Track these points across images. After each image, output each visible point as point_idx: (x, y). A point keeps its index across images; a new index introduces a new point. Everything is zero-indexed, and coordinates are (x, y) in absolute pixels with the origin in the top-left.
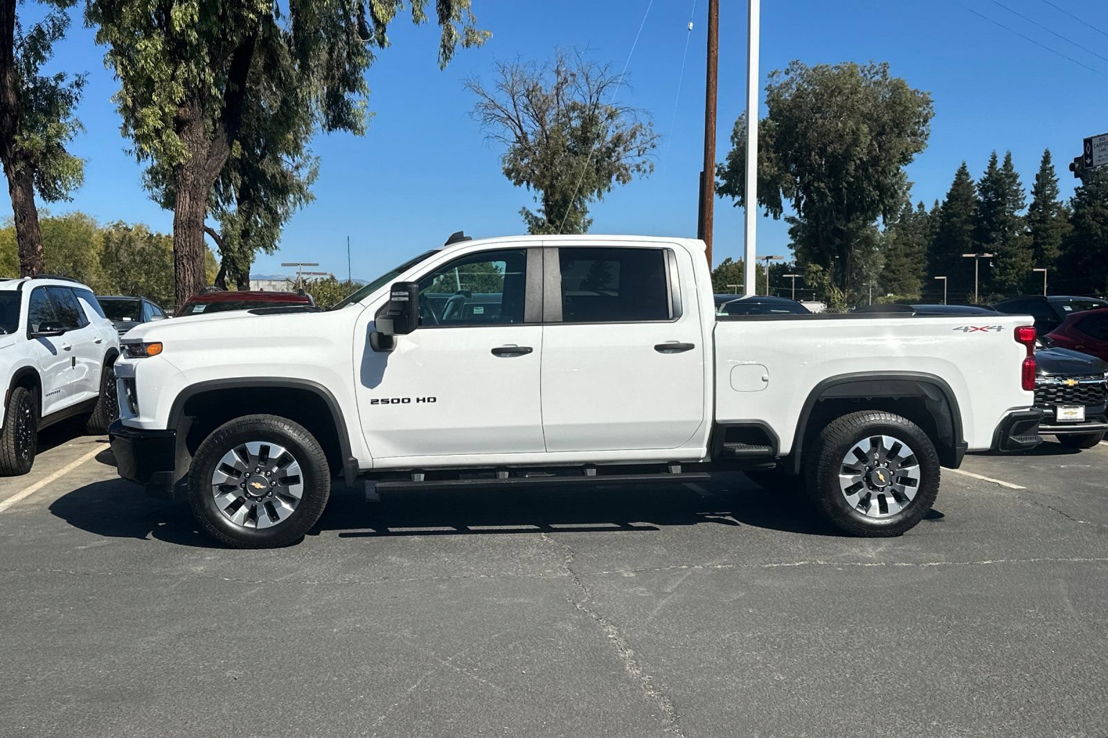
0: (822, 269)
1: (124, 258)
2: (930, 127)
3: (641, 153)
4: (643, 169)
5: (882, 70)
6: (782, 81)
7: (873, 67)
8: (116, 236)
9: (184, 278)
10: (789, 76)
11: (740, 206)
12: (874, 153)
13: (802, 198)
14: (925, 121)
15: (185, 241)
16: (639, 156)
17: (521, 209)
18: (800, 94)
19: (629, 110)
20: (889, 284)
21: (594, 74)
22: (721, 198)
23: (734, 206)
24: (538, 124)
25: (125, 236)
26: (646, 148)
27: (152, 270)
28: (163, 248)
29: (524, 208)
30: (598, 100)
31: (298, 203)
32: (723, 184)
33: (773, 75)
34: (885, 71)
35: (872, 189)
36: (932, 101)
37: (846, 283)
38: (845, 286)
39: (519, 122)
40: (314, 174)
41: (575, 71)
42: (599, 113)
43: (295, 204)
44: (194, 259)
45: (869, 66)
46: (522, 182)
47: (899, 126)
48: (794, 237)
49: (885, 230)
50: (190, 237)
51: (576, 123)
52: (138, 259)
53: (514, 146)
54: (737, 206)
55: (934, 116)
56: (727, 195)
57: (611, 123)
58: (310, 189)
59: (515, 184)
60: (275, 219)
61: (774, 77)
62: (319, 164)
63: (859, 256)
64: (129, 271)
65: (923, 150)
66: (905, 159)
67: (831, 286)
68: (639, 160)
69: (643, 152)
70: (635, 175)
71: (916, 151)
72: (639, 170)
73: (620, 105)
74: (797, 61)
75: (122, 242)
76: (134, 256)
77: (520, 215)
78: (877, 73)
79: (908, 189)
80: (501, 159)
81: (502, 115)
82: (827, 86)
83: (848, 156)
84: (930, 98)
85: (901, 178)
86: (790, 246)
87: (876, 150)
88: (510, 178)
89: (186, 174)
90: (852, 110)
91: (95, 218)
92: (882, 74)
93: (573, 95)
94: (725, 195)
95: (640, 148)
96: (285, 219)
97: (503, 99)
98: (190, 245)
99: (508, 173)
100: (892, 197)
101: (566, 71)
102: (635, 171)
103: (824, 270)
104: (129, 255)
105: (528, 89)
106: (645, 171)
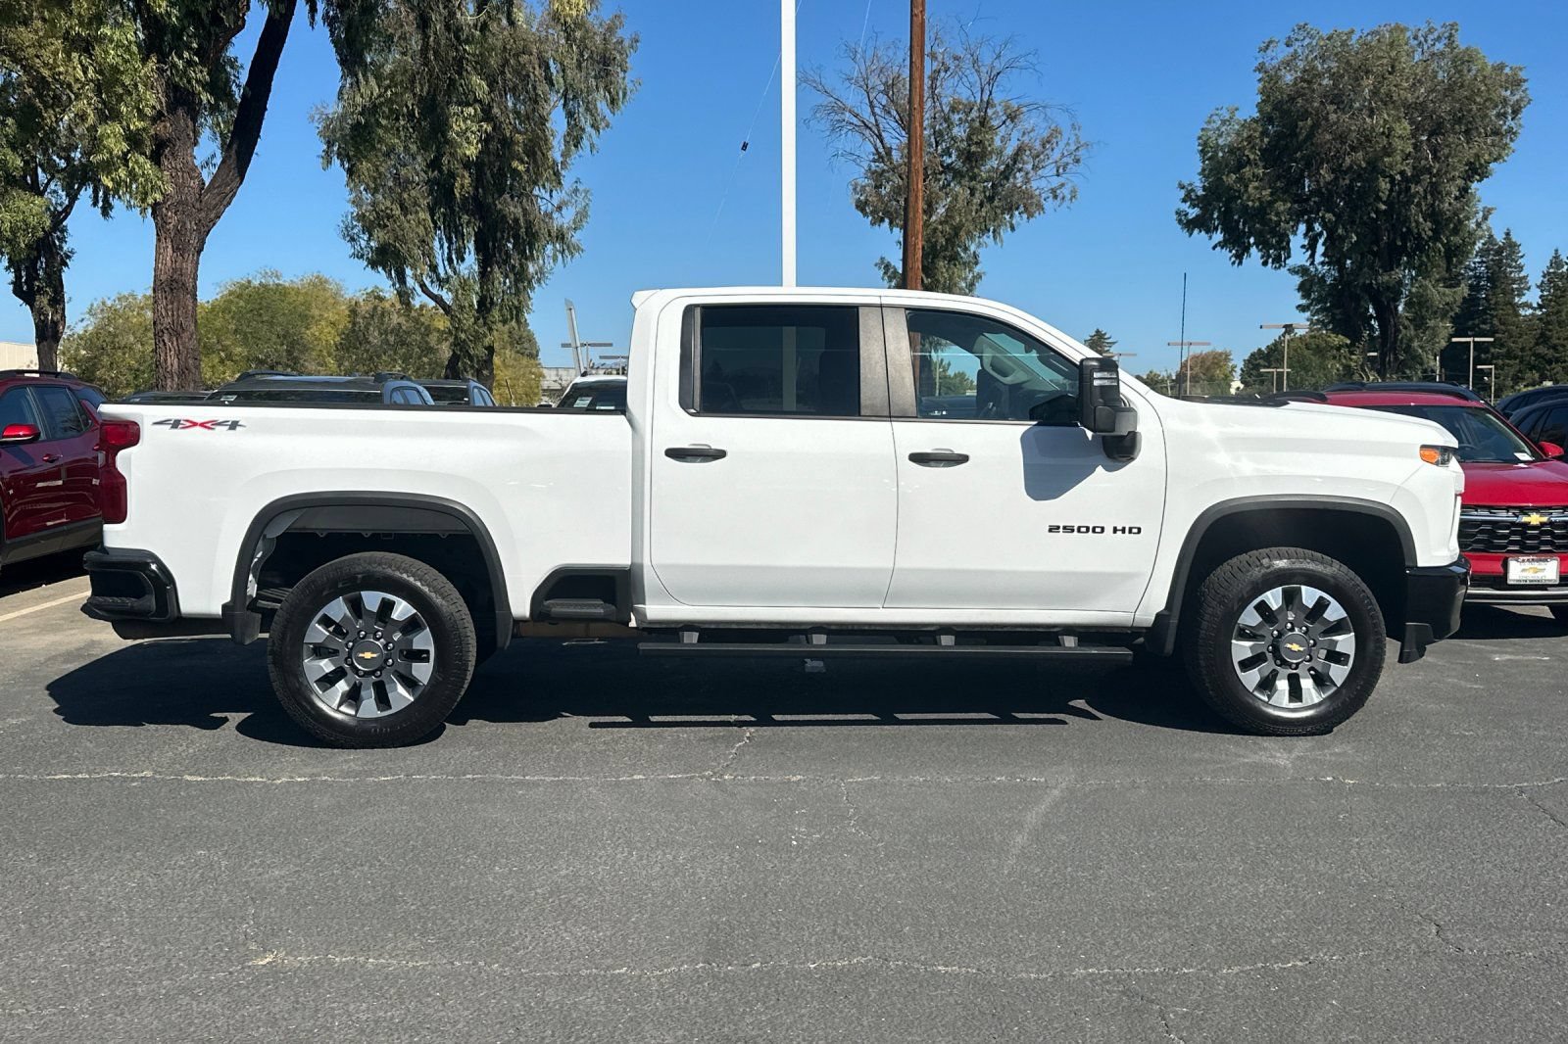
0: (1348, 342)
1: (375, 338)
2: (1521, 122)
3: (1061, 171)
4: (1061, 195)
5: (1447, 35)
6: (1281, 57)
7: (1431, 31)
8: (365, 309)
9: (166, 360)
10: (1291, 50)
11: (1222, 248)
12: (1423, 162)
13: (1321, 234)
14: (1516, 112)
15: (166, 311)
16: (1058, 175)
17: (878, 261)
18: (1309, 77)
19: (1035, 107)
20: (1548, 367)
21: (987, 57)
22: (1191, 235)
23: (1214, 248)
24: (903, 133)
25: (375, 308)
26: (1067, 164)
27: (411, 355)
28: (427, 323)
29: (882, 259)
30: (991, 94)
31: (560, 256)
32: (1194, 215)
33: (1267, 47)
34: (1451, 35)
35: (1421, 220)
36: (1525, 81)
37: (1387, 366)
38: (1385, 369)
39: (879, 131)
40: (582, 216)
41: (960, 52)
42: (994, 113)
43: (555, 259)
44: (178, 336)
45: (1424, 29)
46: (882, 220)
47: (1466, 122)
48: (1306, 296)
49: (1543, 282)
50: (172, 303)
51: (960, 132)
52: (391, 339)
53: (870, 166)
54: (1218, 248)
55: (1529, 103)
56: (1200, 231)
57: (1014, 127)
58: (576, 238)
59: (873, 224)
60: (521, 279)
61: (1269, 52)
62: (589, 200)
63: (1407, 323)
64: (379, 357)
65: (1506, 158)
66: (1476, 170)
67: (1364, 371)
68: (1055, 182)
69: (1064, 170)
70: (1049, 204)
71: (1495, 160)
72: (1055, 197)
73: (1023, 101)
74: (1306, 24)
75: (373, 316)
76: (387, 335)
77: (876, 268)
78: (1439, 39)
79: (1485, 218)
80: (851, 187)
81: (855, 121)
82: (1348, 63)
83: (1374, 168)
84: (1522, 75)
85: (1469, 201)
86: (1302, 308)
87: (1427, 159)
88: (865, 215)
89: (166, 216)
90: (1388, 100)
91: (341, 283)
92: (1446, 41)
93: (956, 89)
94: (1196, 231)
95: (1059, 164)
96: (539, 281)
97: (854, 98)
98: (173, 315)
99: (861, 206)
100: (1456, 231)
101: (943, 54)
102: (1051, 198)
103: (1353, 344)
104: (381, 334)
105: (887, 82)
106: (1063, 198)
